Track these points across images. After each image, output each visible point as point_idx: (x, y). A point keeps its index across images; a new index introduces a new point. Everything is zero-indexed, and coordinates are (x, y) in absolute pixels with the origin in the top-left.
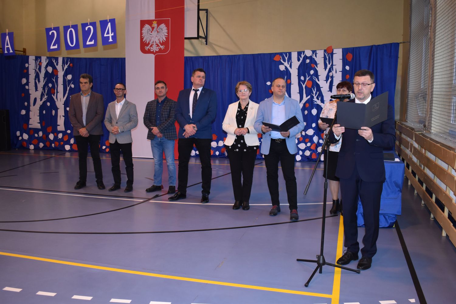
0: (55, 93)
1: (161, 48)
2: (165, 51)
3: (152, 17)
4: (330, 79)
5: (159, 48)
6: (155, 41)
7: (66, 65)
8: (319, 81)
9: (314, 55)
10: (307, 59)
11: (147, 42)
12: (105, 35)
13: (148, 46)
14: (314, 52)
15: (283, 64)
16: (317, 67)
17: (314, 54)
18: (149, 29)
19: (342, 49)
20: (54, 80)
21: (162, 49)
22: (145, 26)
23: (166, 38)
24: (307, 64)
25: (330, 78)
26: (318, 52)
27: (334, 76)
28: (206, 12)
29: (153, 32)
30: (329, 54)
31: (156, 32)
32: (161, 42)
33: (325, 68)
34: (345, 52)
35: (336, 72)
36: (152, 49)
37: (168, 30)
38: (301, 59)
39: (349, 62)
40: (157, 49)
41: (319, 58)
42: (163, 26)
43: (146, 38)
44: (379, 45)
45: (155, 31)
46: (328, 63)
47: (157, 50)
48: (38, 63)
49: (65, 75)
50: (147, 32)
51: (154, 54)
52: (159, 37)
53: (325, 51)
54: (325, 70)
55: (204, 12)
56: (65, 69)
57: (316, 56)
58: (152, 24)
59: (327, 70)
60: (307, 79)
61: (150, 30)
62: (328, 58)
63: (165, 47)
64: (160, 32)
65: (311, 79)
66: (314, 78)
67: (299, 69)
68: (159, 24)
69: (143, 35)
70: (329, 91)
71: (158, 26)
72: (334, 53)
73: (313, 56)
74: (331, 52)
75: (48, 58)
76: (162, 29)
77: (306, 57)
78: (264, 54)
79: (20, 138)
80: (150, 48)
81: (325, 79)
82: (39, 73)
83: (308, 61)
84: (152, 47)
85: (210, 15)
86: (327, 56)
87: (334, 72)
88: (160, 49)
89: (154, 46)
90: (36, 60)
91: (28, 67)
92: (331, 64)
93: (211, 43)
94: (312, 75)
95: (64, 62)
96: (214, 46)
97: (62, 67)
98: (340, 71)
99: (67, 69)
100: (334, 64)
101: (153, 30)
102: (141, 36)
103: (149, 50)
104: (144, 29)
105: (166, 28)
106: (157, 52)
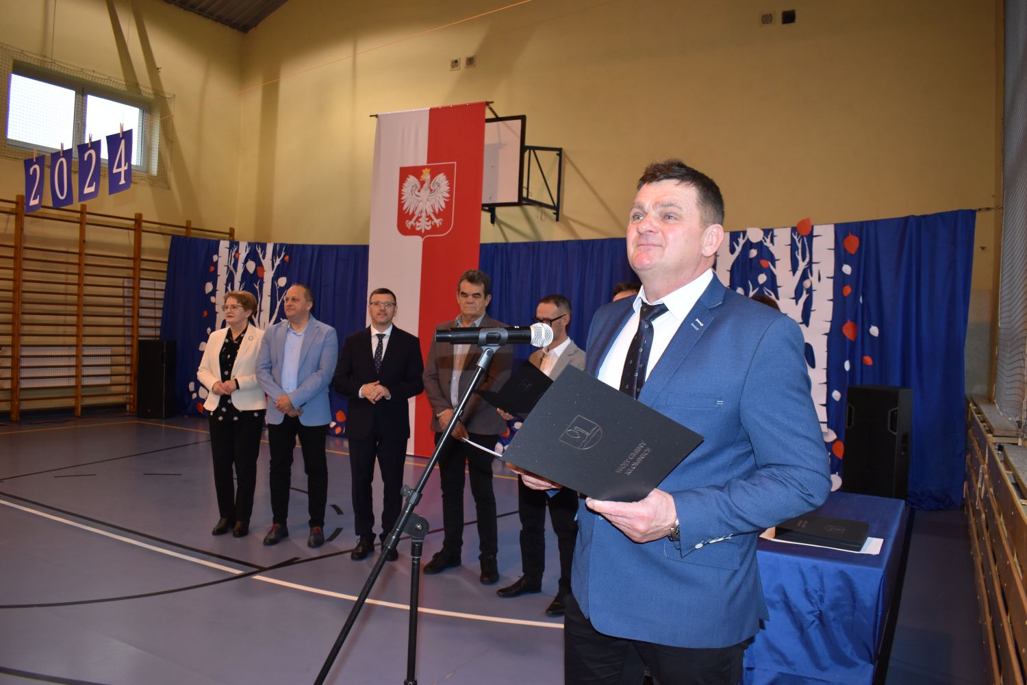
0: (256, 312)
1: (435, 224)
2: (443, 228)
3: (422, 160)
4: (804, 296)
5: (431, 225)
6: (424, 210)
7: (277, 258)
9: (768, 240)
10: (751, 249)
11: (411, 212)
12: (115, 171)
13: (411, 220)
14: (768, 232)
16: (775, 267)
17: (767, 238)
18: (416, 185)
19: (836, 226)
20: (257, 287)
21: (438, 225)
22: (408, 179)
23: (445, 201)
24: (751, 259)
25: (805, 292)
26: (776, 232)
27: (814, 288)
28: (558, 154)
29: (421, 192)
30: (802, 237)
31: (428, 191)
32: (437, 211)
33: (794, 269)
34: (842, 231)
35: (819, 279)
36: (418, 227)
37: (451, 185)
38: (738, 249)
39: (851, 255)
40: (428, 226)
41: (780, 247)
42: (441, 178)
43: (409, 205)
44: (925, 217)
45: (426, 190)
46: (800, 257)
47: (429, 228)
48: (233, 254)
49: (275, 279)
50: (412, 191)
51: (422, 236)
52: (433, 201)
53: (794, 230)
54: (794, 274)
55: (555, 153)
56: (276, 265)
57: (772, 241)
58: (422, 174)
59: (799, 273)
60: (751, 294)
61: (417, 187)
62: (800, 245)
63: (443, 223)
64: (435, 191)
66: (767, 292)
67: (732, 271)
68: (433, 175)
69: (403, 198)
71: (432, 178)
72: (814, 234)
73: (765, 241)
74: (807, 233)
75: (250, 244)
76: (439, 186)
77: (749, 245)
79: (194, 396)
80: (414, 225)
81: (793, 296)
82: (234, 272)
83: (753, 253)
84: (419, 222)
85: (568, 161)
86: (799, 241)
87: (814, 279)
88: (434, 226)
89: (423, 219)
90: (231, 248)
91: (217, 261)
92: (807, 260)
93: (567, 218)
94: (763, 285)
95: (276, 254)
96: (572, 223)
97: (271, 262)
98: (828, 278)
99: (279, 265)
100: (814, 261)
101: (421, 187)
102: (400, 200)
103: (413, 228)
104: (405, 184)
105: (447, 181)
106: (427, 232)
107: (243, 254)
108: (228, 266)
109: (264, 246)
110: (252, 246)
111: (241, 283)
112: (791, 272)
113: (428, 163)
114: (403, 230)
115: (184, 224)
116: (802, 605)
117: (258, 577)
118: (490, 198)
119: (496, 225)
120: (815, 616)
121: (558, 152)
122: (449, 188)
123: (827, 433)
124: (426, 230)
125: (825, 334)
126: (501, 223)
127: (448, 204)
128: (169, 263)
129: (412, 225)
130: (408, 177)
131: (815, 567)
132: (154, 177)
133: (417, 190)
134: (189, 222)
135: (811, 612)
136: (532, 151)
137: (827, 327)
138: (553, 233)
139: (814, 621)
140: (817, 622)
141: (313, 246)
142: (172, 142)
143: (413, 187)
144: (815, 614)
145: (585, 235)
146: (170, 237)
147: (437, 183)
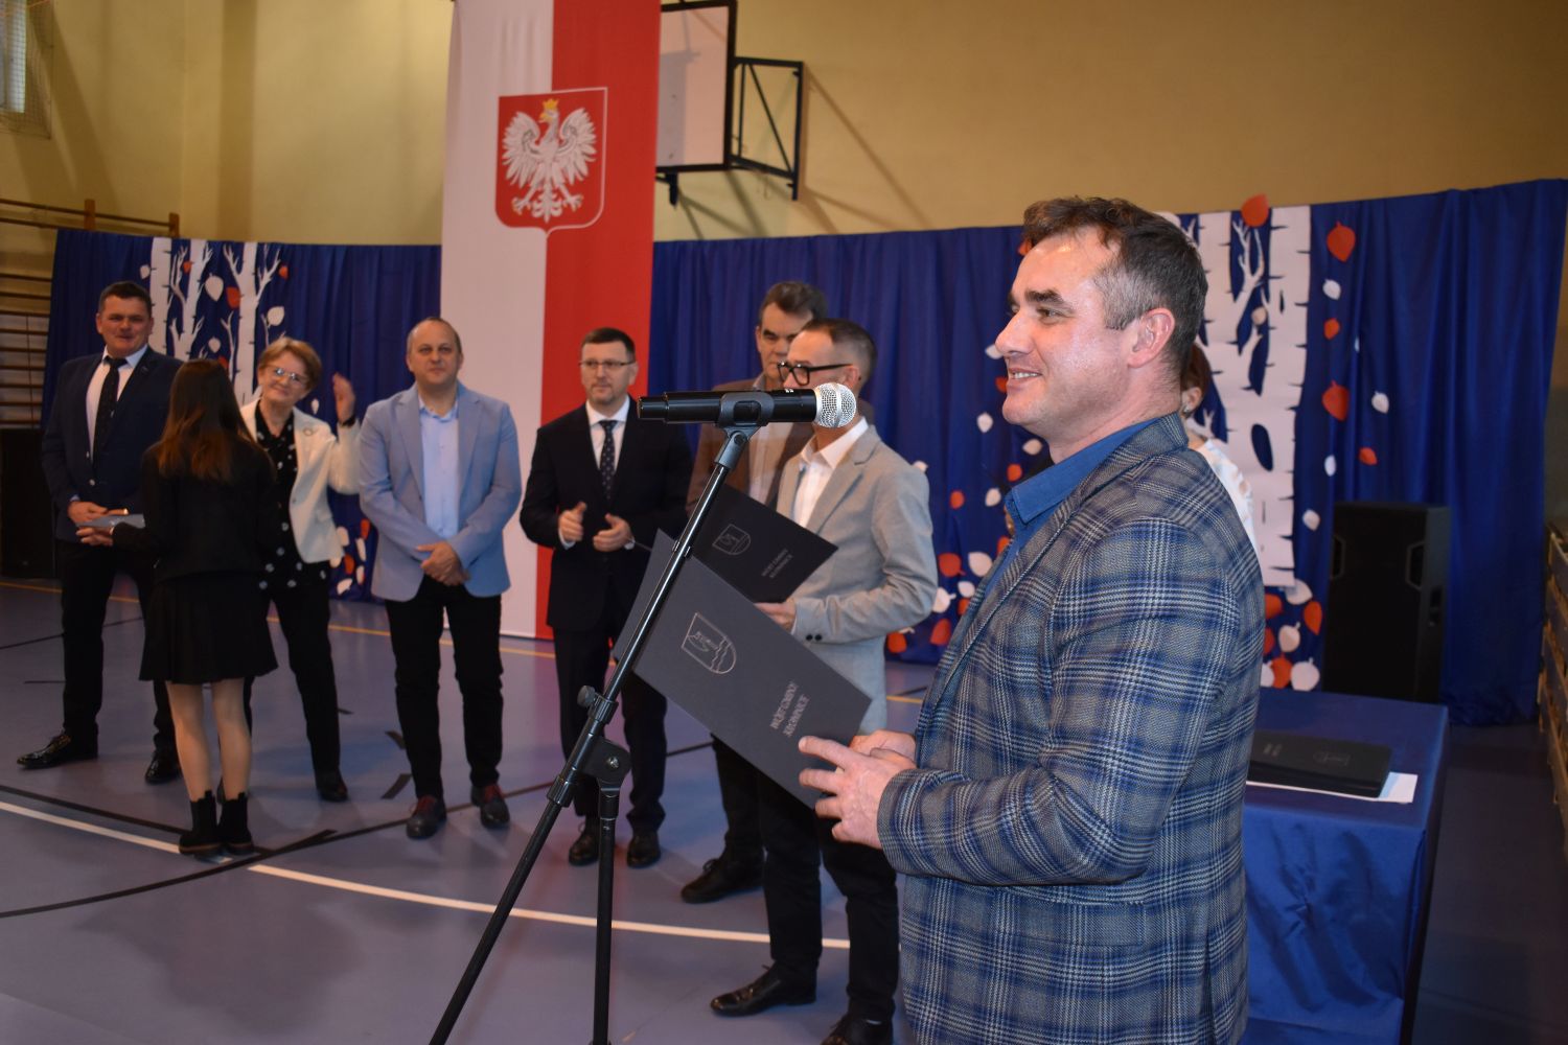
1: (569, 205)
2: (585, 213)
3: (542, 84)
4: (1254, 339)
5: (562, 206)
6: (548, 179)
7: (265, 270)
11: (522, 183)
13: (522, 197)
14: (1188, 217)
18: (530, 131)
19: (1316, 211)
20: (228, 327)
21: (574, 207)
22: (515, 119)
23: (588, 163)
25: (1254, 331)
26: (1204, 219)
27: (1271, 324)
28: (796, 74)
29: (543, 142)
30: (1251, 230)
31: (555, 143)
32: (572, 180)
33: (1236, 286)
34: (1324, 219)
35: (1282, 307)
36: (538, 210)
37: (597, 131)
39: (1340, 262)
40: (556, 209)
41: (1212, 246)
42: (579, 117)
43: (518, 169)
44: (1476, 192)
45: (551, 140)
46: (1246, 267)
47: (557, 213)
48: (179, 264)
49: (262, 310)
50: (523, 143)
51: (546, 227)
52: (564, 162)
53: (1236, 216)
54: (1236, 298)
55: (790, 71)
56: (263, 284)
57: (1196, 235)
58: (541, 109)
59: (1245, 296)
61: (532, 135)
62: (1246, 245)
63: (584, 202)
64: (567, 142)
68: (564, 112)
69: (505, 156)
70: (1248, 389)
71: (563, 116)
72: (1275, 222)
74: (1261, 222)
75: (211, 244)
76: (575, 132)
78: (979, 231)
80: (529, 207)
81: (1234, 338)
82: (182, 298)
84: (539, 201)
85: (814, 88)
86: (1245, 237)
87: (1271, 306)
88: (567, 209)
89: (547, 196)
90: (174, 252)
91: (148, 279)
92: (1260, 271)
93: (812, 195)
95: (261, 263)
96: (823, 205)
97: (253, 278)
98: (1298, 305)
99: (268, 285)
100: (1273, 271)
101: (542, 134)
102: (500, 160)
103: (527, 212)
104: (511, 130)
105: (591, 125)
106: (554, 221)
107: (198, 264)
108: (169, 287)
109: (238, 249)
110: (216, 248)
111: (196, 318)
112: (1230, 296)
113: (555, 87)
114: (507, 216)
115: (81, 207)
116: (1278, 895)
117: (259, 868)
118: (671, 156)
119: (679, 206)
120: (1299, 914)
121: (795, 70)
122: (593, 137)
123: (1293, 589)
124: (552, 218)
125: (1293, 408)
126: (688, 204)
127: (593, 167)
128: (54, 281)
129: (525, 209)
130: (516, 116)
131: (1299, 827)
132: (19, 114)
133: (534, 140)
134: (90, 203)
135: (1292, 908)
136: (747, 68)
137: (1294, 396)
138: (787, 222)
139: (1297, 924)
140: (1302, 926)
141: (334, 249)
142: (52, 47)
143: (525, 134)
144: (1300, 910)
145: (848, 225)
146: (55, 232)
147: (571, 127)
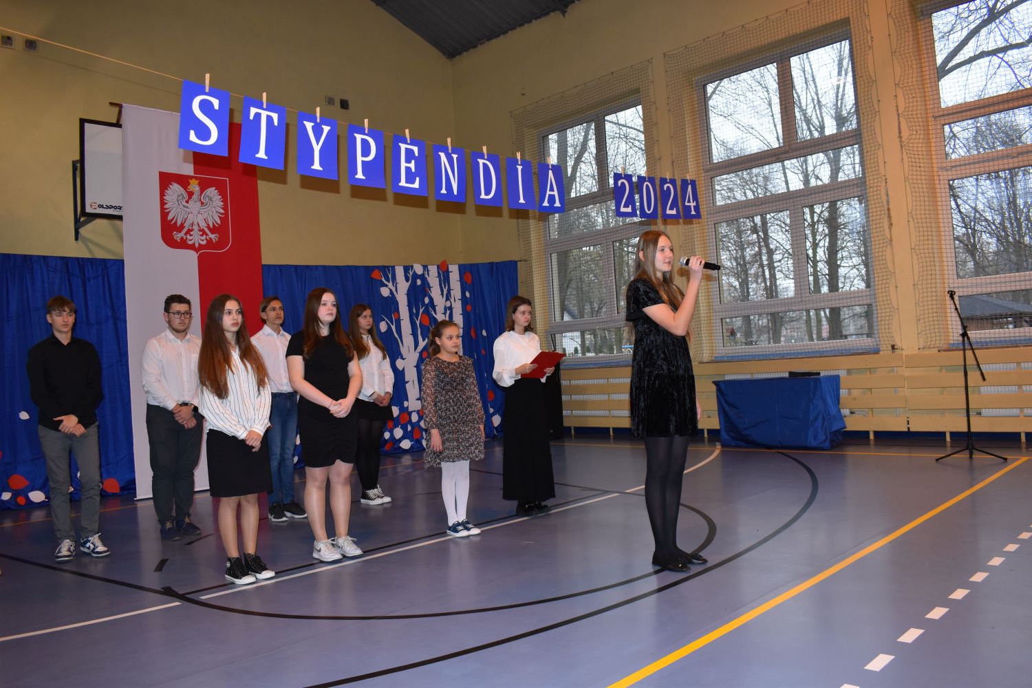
1: (211, 239)
2: (220, 244)
3: (188, 170)
4: (448, 312)
5: (206, 239)
6: (196, 223)
8: (436, 314)
9: (426, 273)
10: (417, 279)
11: (179, 224)
13: (180, 231)
14: (425, 267)
15: (386, 286)
16: (431, 292)
17: (425, 271)
18: (182, 194)
19: (460, 267)
21: (214, 240)
22: (171, 186)
23: (220, 218)
24: (419, 286)
25: (447, 309)
26: (429, 268)
27: (453, 306)
29: (191, 202)
30: (443, 272)
31: (199, 204)
32: (211, 226)
33: (442, 294)
34: (463, 269)
35: (455, 301)
36: (190, 240)
37: (224, 200)
38: (410, 279)
39: (469, 285)
40: (202, 240)
41: (433, 280)
42: (212, 192)
45: (195, 202)
46: (444, 286)
47: (204, 243)
50: (178, 201)
51: (196, 250)
52: (206, 215)
53: (439, 267)
57: (428, 275)
58: (189, 184)
59: (444, 297)
60: (421, 311)
61: (183, 196)
62: (443, 278)
63: (220, 238)
64: (206, 205)
65: (427, 312)
66: (430, 309)
67: (408, 294)
68: (204, 186)
69: (166, 206)
71: (202, 191)
72: (449, 271)
73: (424, 274)
74: (446, 269)
76: (211, 200)
77: (415, 276)
78: (356, 267)
80: (185, 237)
81: (443, 311)
83: (419, 282)
84: (191, 235)
86: (442, 275)
87: (452, 300)
88: (210, 241)
89: (196, 233)
92: (448, 287)
94: (427, 305)
98: (459, 300)
100: (451, 287)
101: (190, 198)
102: (163, 209)
103: (183, 241)
104: (168, 192)
105: (220, 197)
112: (441, 296)
113: (195, 173)
122: (222, 204)
124: (200, 246)
127: (224, 219)
129: (182, 237)
143: (178, 196)
147: (208, 196)
